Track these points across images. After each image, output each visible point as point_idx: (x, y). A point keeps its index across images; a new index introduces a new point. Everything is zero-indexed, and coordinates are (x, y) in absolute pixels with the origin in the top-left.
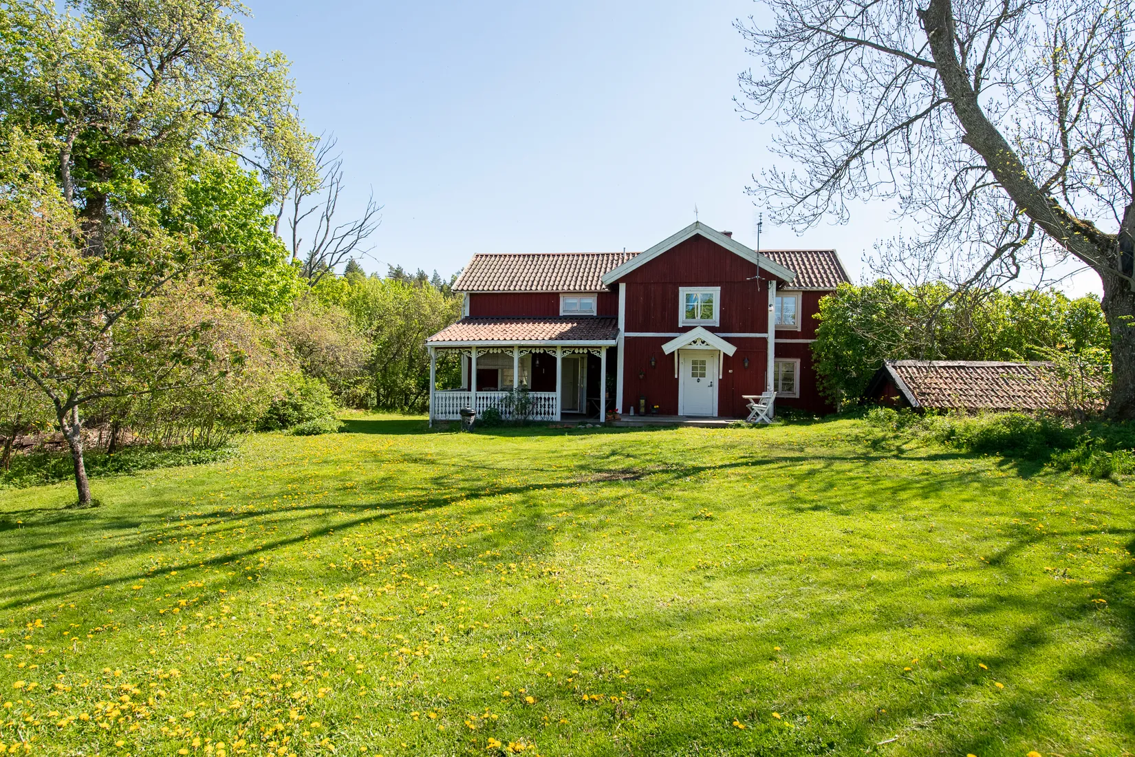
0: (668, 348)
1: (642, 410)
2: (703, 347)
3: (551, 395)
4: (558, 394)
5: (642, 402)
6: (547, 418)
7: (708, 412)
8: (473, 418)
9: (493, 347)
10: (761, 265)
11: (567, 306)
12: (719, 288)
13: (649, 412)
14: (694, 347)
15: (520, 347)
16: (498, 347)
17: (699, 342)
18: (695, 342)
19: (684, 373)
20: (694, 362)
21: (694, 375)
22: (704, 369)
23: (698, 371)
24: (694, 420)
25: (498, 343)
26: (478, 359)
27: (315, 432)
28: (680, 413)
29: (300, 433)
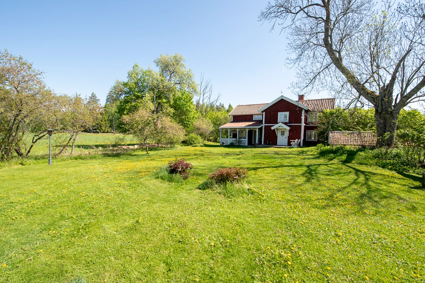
0: (272, 128)
1: (268, 144)
2: (282, 128)
3: (245, 139)
4: (247, 139)
5: (268, 141)
6: (244, 145)
7: (285, 145)
8: (225, 144)
9: (233, 128)
10: (299, 106)
11: (255, 118)
12: (289, 112)
13: (269, 144)
14: (280, 128)
15: (239, 128)
16: (234, 128)
17: (281, 127)
18: (280, 126)
19: (279, 134)
20: (282, 132)
21: (282, 135)
22: (284, 133)
23: (283, 134)
24: (281, 146)
25: (234, 127)
26: (230, 131)
27: (196, 146)
28: (278, 145)
29: (193, 146)
